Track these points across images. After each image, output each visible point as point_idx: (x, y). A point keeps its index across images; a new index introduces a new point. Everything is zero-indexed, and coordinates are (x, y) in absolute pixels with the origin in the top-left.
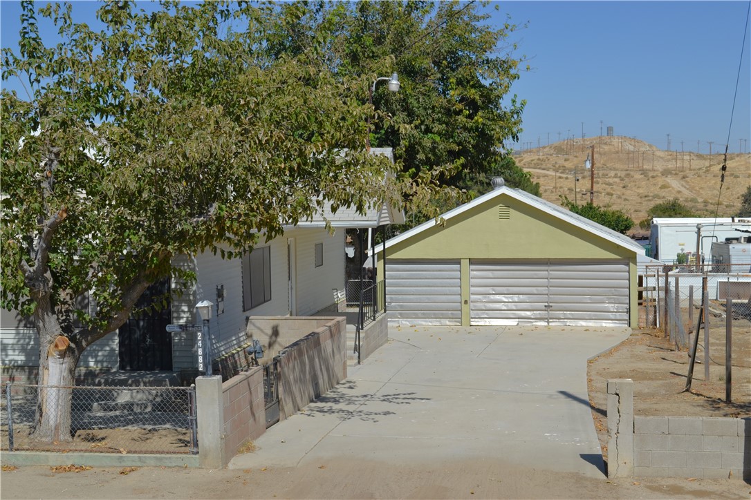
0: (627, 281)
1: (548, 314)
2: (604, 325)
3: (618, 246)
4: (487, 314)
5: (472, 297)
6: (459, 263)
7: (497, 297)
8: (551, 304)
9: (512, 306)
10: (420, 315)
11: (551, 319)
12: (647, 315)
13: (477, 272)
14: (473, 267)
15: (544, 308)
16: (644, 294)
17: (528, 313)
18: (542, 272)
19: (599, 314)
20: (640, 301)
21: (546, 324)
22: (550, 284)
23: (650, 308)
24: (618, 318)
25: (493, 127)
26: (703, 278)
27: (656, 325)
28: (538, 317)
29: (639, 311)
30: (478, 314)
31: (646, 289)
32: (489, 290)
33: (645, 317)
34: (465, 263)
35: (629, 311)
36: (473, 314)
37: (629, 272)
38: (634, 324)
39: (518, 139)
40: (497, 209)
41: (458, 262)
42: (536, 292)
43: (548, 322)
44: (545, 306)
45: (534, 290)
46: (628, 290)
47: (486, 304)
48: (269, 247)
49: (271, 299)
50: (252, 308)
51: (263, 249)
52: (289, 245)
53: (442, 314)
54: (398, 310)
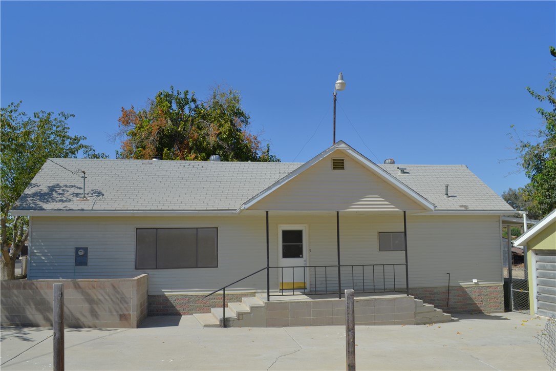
48: (216, 229)
49: (217, 267)
50: (157, 268)
51: (198, 229)
52: (302, 231)
54: (545, 301)
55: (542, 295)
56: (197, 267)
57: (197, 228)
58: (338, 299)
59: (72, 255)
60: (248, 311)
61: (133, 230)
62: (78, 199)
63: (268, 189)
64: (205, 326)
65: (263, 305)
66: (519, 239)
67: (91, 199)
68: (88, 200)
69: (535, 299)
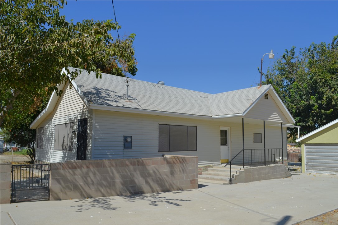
10: (321, 169)
48: (196, 127)
49: (197, 150)
50: (169, 151)
51: (188, 127)
52: (227, 131)
53: (332, 169)
54: (311, 166)
55: (309, 163)
56: (188, 151)
58: (264, 166)
59: (122, 141)
60: (238, 174)
61: (157, 125)
62: (125, 100)
63: (251, 106)
64: (224, 184)
65: (243, 170)
66: (299, 139)
67: (133, 102)
68: (132, 102)
69: (305, 166)
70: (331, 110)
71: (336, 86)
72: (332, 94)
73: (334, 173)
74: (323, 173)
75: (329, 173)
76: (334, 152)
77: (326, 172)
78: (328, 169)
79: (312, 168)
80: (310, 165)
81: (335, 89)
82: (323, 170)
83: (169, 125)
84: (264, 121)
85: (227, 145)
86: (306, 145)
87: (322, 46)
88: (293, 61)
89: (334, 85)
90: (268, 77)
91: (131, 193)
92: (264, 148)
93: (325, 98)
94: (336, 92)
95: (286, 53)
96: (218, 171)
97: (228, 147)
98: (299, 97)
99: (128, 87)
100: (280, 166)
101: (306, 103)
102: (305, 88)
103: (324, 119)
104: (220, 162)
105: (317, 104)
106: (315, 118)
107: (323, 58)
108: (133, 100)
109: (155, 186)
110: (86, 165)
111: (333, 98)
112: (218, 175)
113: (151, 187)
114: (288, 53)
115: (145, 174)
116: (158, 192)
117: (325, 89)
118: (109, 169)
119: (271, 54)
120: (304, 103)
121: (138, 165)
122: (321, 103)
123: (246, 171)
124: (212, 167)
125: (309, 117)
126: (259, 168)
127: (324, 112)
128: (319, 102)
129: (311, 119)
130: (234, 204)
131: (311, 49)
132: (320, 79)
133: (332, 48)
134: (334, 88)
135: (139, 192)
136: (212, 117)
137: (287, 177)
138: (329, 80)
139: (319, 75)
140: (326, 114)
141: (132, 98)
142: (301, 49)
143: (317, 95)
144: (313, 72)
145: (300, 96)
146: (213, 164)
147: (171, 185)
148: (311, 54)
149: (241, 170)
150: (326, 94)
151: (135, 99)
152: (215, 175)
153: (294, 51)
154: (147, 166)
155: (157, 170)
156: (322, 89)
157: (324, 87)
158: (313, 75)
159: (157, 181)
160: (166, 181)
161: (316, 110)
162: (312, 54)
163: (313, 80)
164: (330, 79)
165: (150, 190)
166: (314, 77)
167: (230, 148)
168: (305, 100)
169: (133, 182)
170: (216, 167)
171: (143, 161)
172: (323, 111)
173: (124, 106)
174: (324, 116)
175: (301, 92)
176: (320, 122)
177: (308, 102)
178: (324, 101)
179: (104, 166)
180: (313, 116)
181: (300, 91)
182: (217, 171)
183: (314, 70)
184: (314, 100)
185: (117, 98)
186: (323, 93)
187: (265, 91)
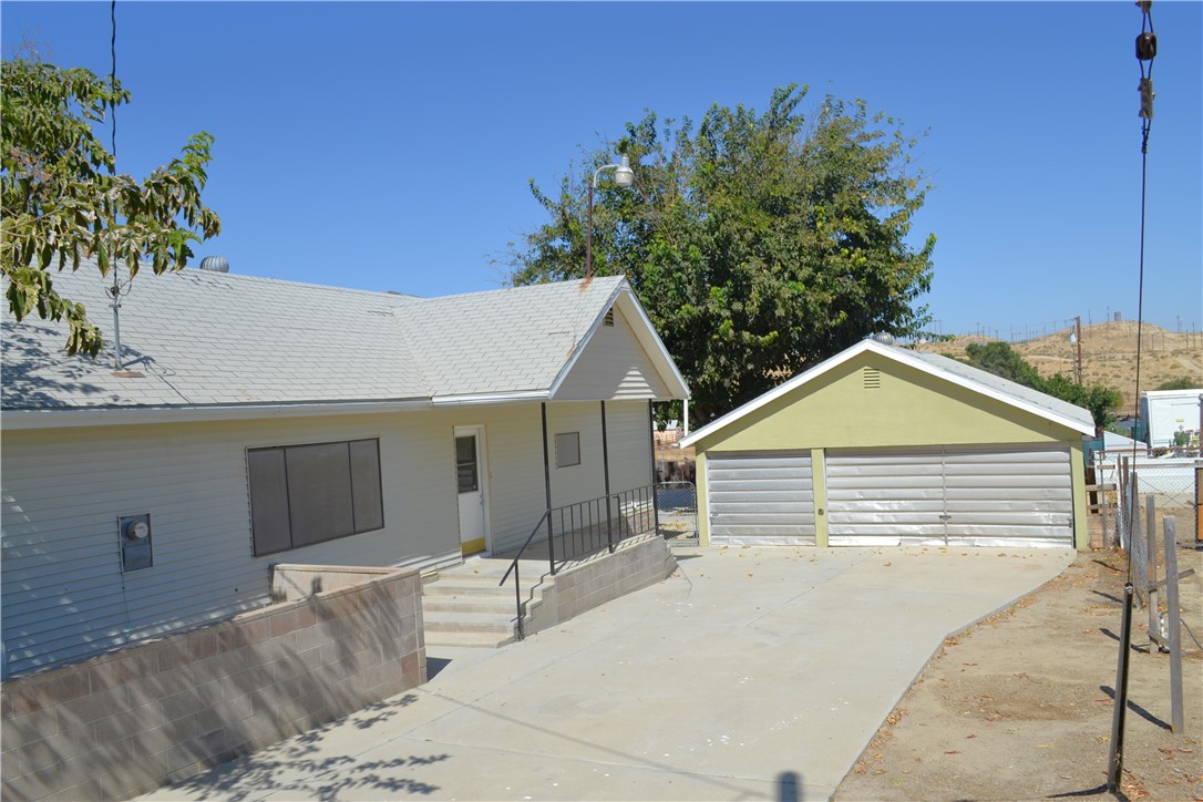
0: (1069, 477)
1: (946, 528)
2: (1033, 545)
3: (1051, 423)
4: (853, 529)
5: (831, 504)
6: (810, 456)
7: (867, 503)
8: (949, 514)
9: (890, 517)
10: (757, 531)
11: (949, 535)
12: (1104, 529)
13: (836, 467)
14: (829, 460)
15: (938, 520)
16: (1099, 496)
17: (915, 528)
18: (934, 465)
19: (1024, 528)
20: (1095, 507)
21: (943, 543)
22: (946, 484)
23: (1109, 518)
24: (1056, 534)
25: (888, 270)
26: (1197, 469)
27: (1119, 545)
28: (931, 533)
29: (1090, 523)
30: (839, 529)
31: (1101, 487)
32: (856, 494)
33: (1101, 532)
34: (818, 455)
35: (1073, 524)
36: (831, 528)
37: (1070, 462)
38: (1082, 543)
39: (929, 289)
40: (860, 374)
41: (806, 453)
42: (925, 496)
43: (946, 541)
44: (941, 517)
45: (922, 493)
46: (1069, 490)
47: (853, 515)
48: (375, 441)
50: (292, 547)
51: (351, 444)
52: (473, 438)
53: (788, 529)
54: (727, 523)
55: (720, 515)
56: (355, 533)
57: (349, 442)
58: (604, 555)
59: (111, 539)
60: (537, 599)
61: (242, 455)
62: (112, 371)
63: (570, 359)
64: (500, 645)
65: (552, 583)
66: (687, 437)
67: (144, 372)
68: (139, 375)
69: (709, 522)
70: (771, 334)
71: (784, 255)
72: (774, 282)
73: (797, 542)
74: (762, 542)
75: (780, 540)
76: (795, 475)
77: (772, 540)
78: (778, 529)
79: (730, 528)
80: (723, 518)
81: (782, 265)
82: (762, 532)
83: (284, 448)
84: (603, 402)
85: (477, 489)
86: (710, 456)
87: (741, 118)
88: (646, 161)
89: (780, 251)
90: (564, 214)
91: (208, 763)
92: (604, 494)
93: (754, 295)
94: (786, 275)
95: (629, 136)
96: (462, 593)
97: (482, 496)
98: (675, 292)
99: (116, 311)
100: (650, 545)
101: (696, 311)
102: (696, 261)
103: (749, 360)
104: (460, 554)
105: (728, 313)
106: (723, 360)
107: (744, 157)
108: (140, 365)
109: (289, 710)
110: (24, 697)
111: (778, 295)
112: (468, 609)
113: (275, 719)
114: (633, 134)
115: (250, 677)
116: (301, 733)
117: (753, 265)
118: (116, 691)
119: (625, 169)
120: (689, 313)
121: (224, 650)
122: (744, 310)
123: (563, 584)
124: (435, 577)
125: (702, 355)
126: (596, 564)
127: (752, 339)
128: (737, 306)
129: (712, 361)
130: (597, 747)
131: (710, 127)
132: (738, 231)
133: (772, 127)
134: (779, 260)
135: (238, 751)
136: (434, 400)
137: (668, 576)
138: (766, 235)
139: (736, 218)
140: (756, 348)
141: (133, 358)
142: (668, 122)
143: (729, 283)
144: (718, 206)
145: (677, 289)
146: (439, 566)
147: (340, 694)
148: (707, 144)
149: (547, 584)
150: (757, 281)
151: (146, 360)
152: (456, 609)
153: (653, 129)
154: (255, 647)
155: (289, 651)
156: (747, 266)
157: (751, 258)
158: (716, 217)
159: (293, 693)
160: (326, 686)
161: (727, 334)
162: (712, 143)
163: (717, 233)
164: (770, 231)
165: (271, 730)
166: (722, 227)
167: (487, 498)
168: (693, 300)
169: (209, 716)
170: (452, 576)
171: (238, 630)
172: (746, 335)
173: (118, 403)
174: (748, 350)
175: (680, 274)
176: (737, 371)
177: (702, 308)
178: (753, 303)
179: (98, 683)
180: (717, 351)
181: (678, 270)
182: (462, 591)
183: (721, 199)
184: (720, 301)
185: (78, 364)
186: (747, 278)
187: (610, 299)
